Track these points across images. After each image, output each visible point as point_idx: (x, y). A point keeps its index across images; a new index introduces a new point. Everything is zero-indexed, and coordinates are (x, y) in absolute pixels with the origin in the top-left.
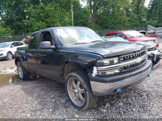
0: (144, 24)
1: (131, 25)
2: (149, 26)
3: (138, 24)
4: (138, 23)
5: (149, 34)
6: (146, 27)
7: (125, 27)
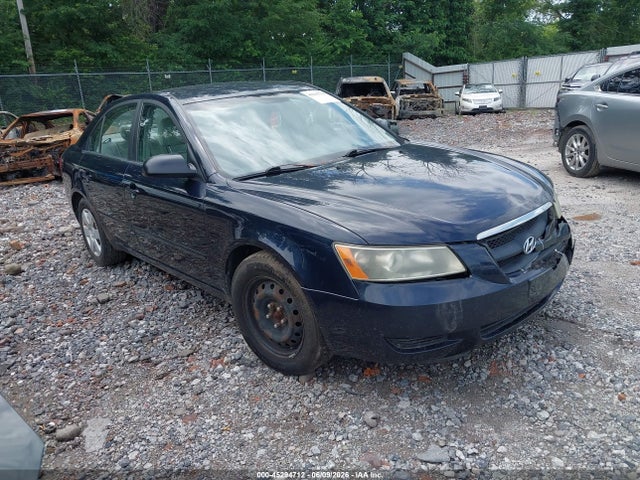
0: (390, 47)
1: (336, 49)
2: (408, 56)
3: (364, 48)
4: (366, 44)
5: (408, 92)
6: (401, 60)
7: (309, 58)
